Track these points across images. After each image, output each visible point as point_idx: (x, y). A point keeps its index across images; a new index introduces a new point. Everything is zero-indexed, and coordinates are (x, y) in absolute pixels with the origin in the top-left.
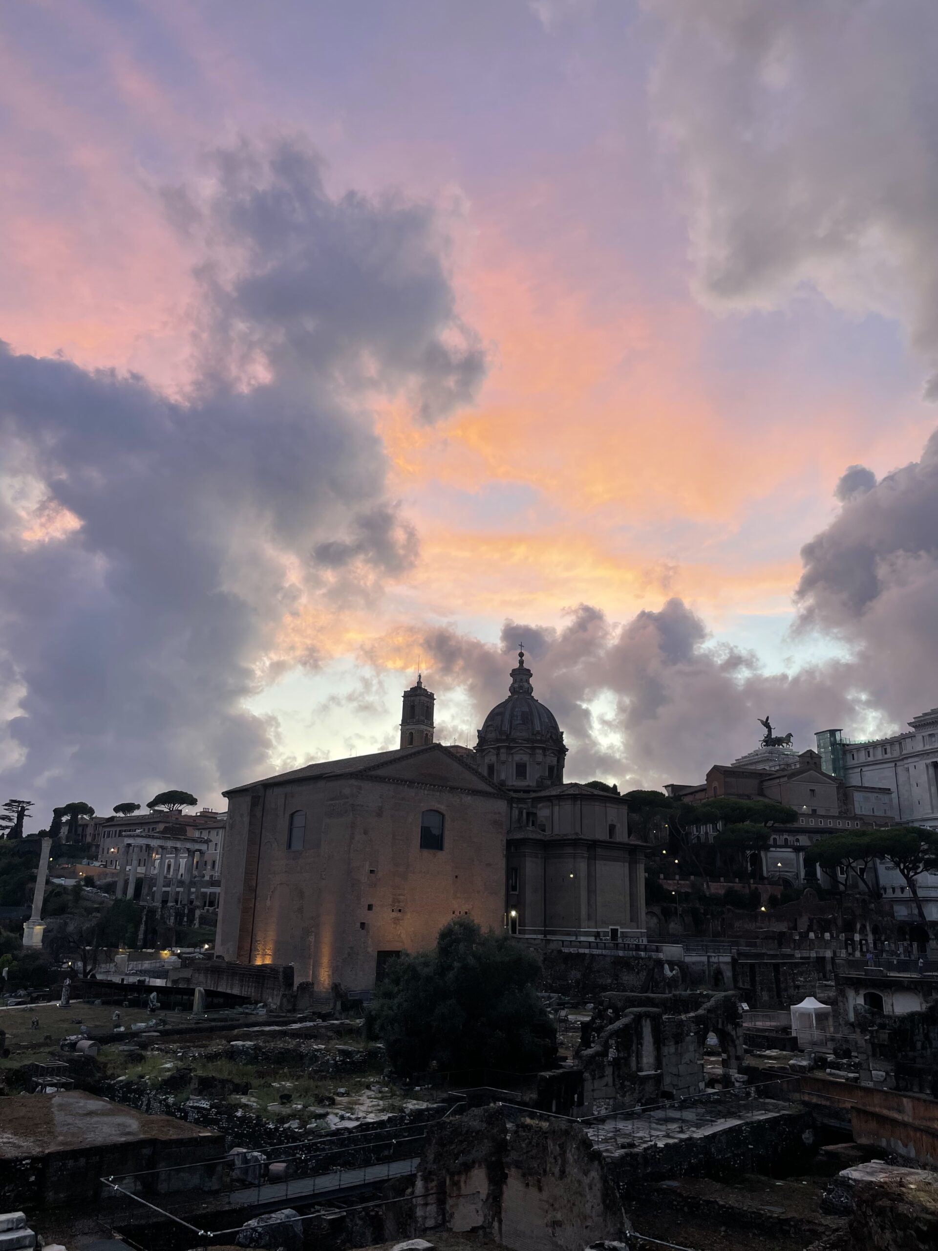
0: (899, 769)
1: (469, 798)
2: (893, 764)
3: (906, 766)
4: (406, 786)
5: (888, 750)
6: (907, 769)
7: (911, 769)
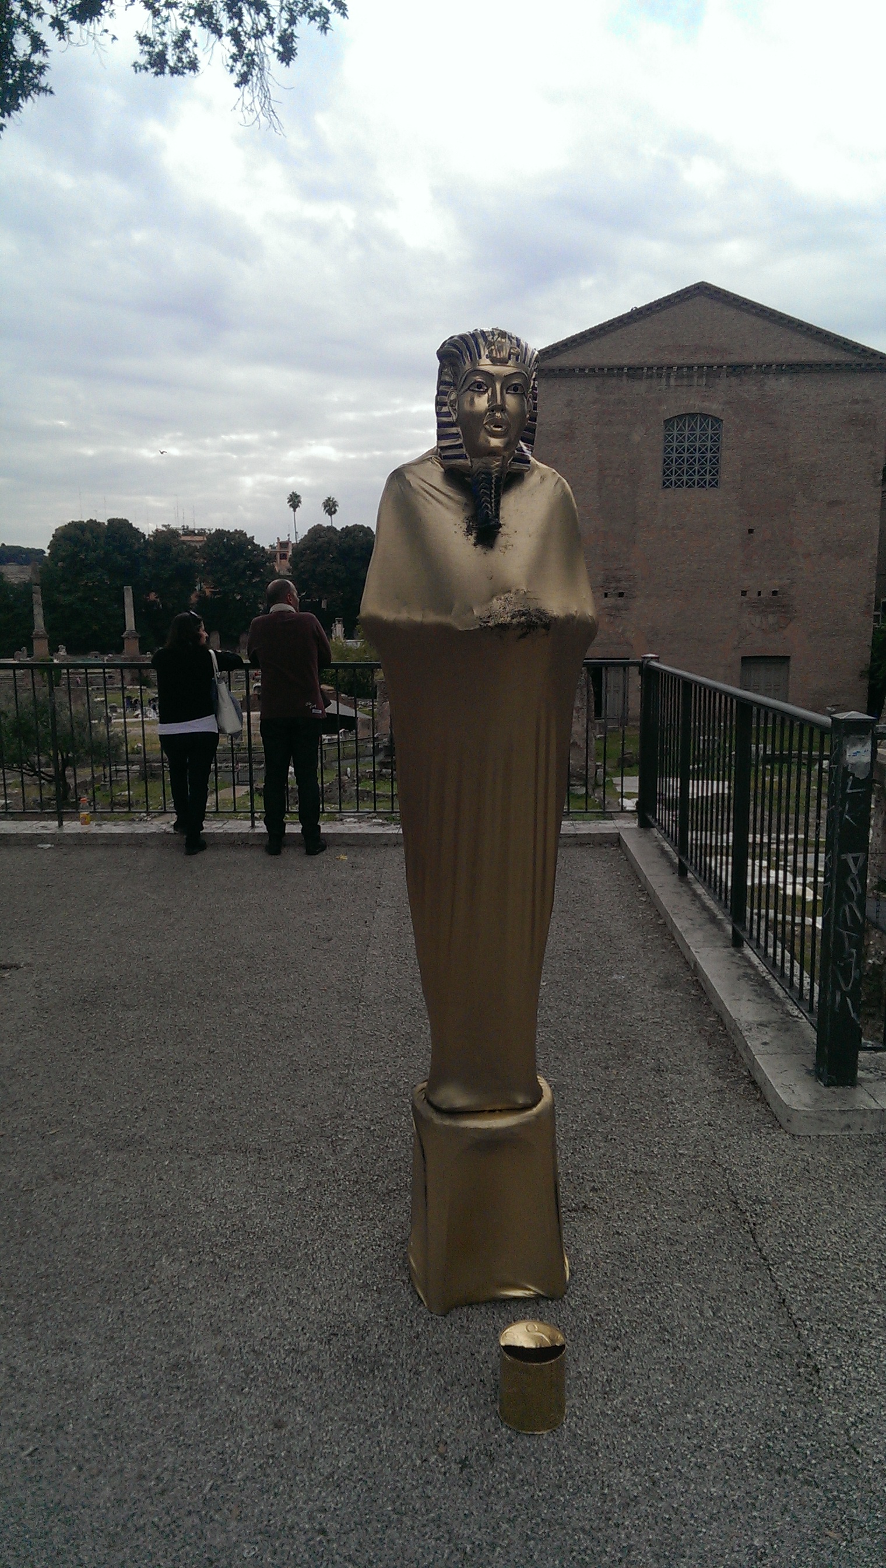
1: (784, 380)
4: (624, 377)
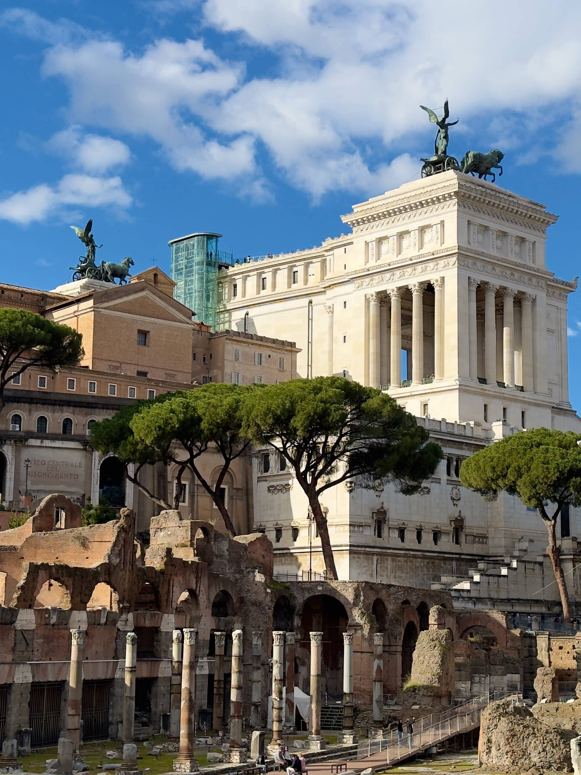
0: (316, 309)
2: (306, 301)
3: (329, 303)
5: (300, 276)
6: (331, 310)
7: (338, 309)
